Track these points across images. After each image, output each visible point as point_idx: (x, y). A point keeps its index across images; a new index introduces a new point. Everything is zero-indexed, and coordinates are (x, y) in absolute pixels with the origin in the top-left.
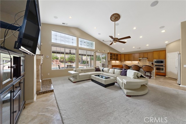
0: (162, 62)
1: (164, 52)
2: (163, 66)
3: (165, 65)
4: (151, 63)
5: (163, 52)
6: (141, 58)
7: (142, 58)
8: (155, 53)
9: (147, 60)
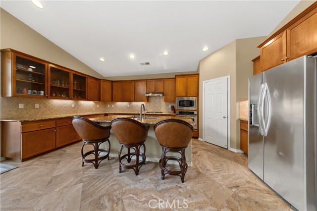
0: (191, 104)
1: (195, 78)
2: (193, 113)
3: (198, 110)
4: (170, 106)
5: (193, 77)
6: (150, 95)
7: (153, 93)
8: (179, 80)
9: (162, 100)
